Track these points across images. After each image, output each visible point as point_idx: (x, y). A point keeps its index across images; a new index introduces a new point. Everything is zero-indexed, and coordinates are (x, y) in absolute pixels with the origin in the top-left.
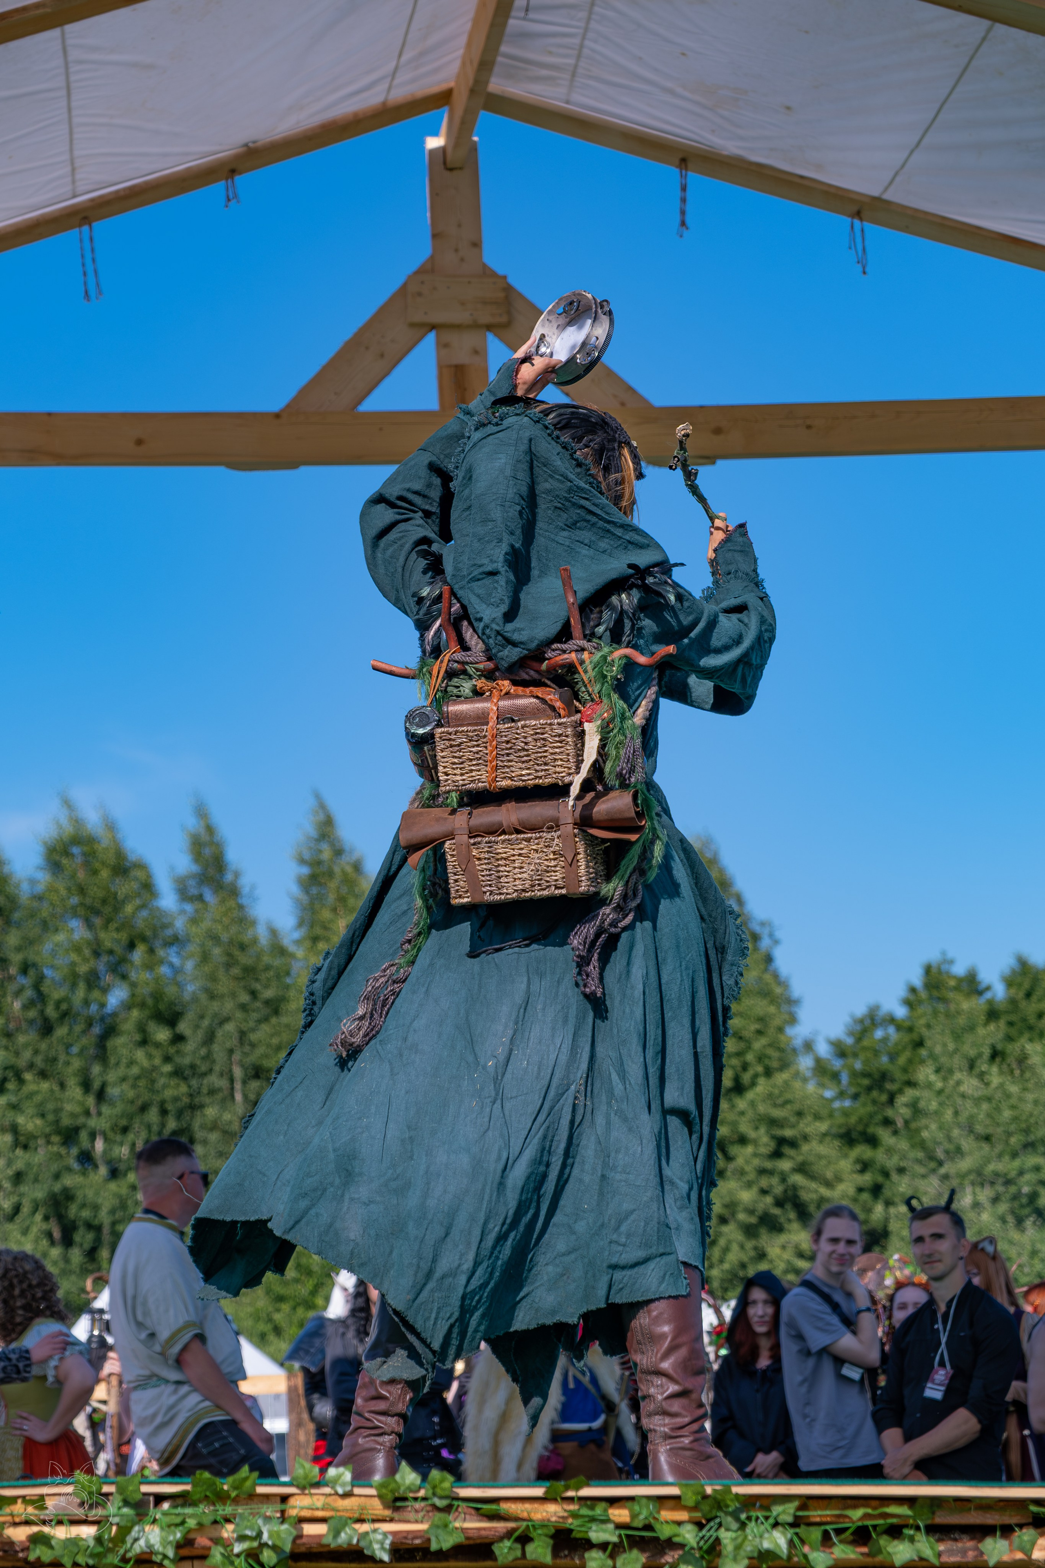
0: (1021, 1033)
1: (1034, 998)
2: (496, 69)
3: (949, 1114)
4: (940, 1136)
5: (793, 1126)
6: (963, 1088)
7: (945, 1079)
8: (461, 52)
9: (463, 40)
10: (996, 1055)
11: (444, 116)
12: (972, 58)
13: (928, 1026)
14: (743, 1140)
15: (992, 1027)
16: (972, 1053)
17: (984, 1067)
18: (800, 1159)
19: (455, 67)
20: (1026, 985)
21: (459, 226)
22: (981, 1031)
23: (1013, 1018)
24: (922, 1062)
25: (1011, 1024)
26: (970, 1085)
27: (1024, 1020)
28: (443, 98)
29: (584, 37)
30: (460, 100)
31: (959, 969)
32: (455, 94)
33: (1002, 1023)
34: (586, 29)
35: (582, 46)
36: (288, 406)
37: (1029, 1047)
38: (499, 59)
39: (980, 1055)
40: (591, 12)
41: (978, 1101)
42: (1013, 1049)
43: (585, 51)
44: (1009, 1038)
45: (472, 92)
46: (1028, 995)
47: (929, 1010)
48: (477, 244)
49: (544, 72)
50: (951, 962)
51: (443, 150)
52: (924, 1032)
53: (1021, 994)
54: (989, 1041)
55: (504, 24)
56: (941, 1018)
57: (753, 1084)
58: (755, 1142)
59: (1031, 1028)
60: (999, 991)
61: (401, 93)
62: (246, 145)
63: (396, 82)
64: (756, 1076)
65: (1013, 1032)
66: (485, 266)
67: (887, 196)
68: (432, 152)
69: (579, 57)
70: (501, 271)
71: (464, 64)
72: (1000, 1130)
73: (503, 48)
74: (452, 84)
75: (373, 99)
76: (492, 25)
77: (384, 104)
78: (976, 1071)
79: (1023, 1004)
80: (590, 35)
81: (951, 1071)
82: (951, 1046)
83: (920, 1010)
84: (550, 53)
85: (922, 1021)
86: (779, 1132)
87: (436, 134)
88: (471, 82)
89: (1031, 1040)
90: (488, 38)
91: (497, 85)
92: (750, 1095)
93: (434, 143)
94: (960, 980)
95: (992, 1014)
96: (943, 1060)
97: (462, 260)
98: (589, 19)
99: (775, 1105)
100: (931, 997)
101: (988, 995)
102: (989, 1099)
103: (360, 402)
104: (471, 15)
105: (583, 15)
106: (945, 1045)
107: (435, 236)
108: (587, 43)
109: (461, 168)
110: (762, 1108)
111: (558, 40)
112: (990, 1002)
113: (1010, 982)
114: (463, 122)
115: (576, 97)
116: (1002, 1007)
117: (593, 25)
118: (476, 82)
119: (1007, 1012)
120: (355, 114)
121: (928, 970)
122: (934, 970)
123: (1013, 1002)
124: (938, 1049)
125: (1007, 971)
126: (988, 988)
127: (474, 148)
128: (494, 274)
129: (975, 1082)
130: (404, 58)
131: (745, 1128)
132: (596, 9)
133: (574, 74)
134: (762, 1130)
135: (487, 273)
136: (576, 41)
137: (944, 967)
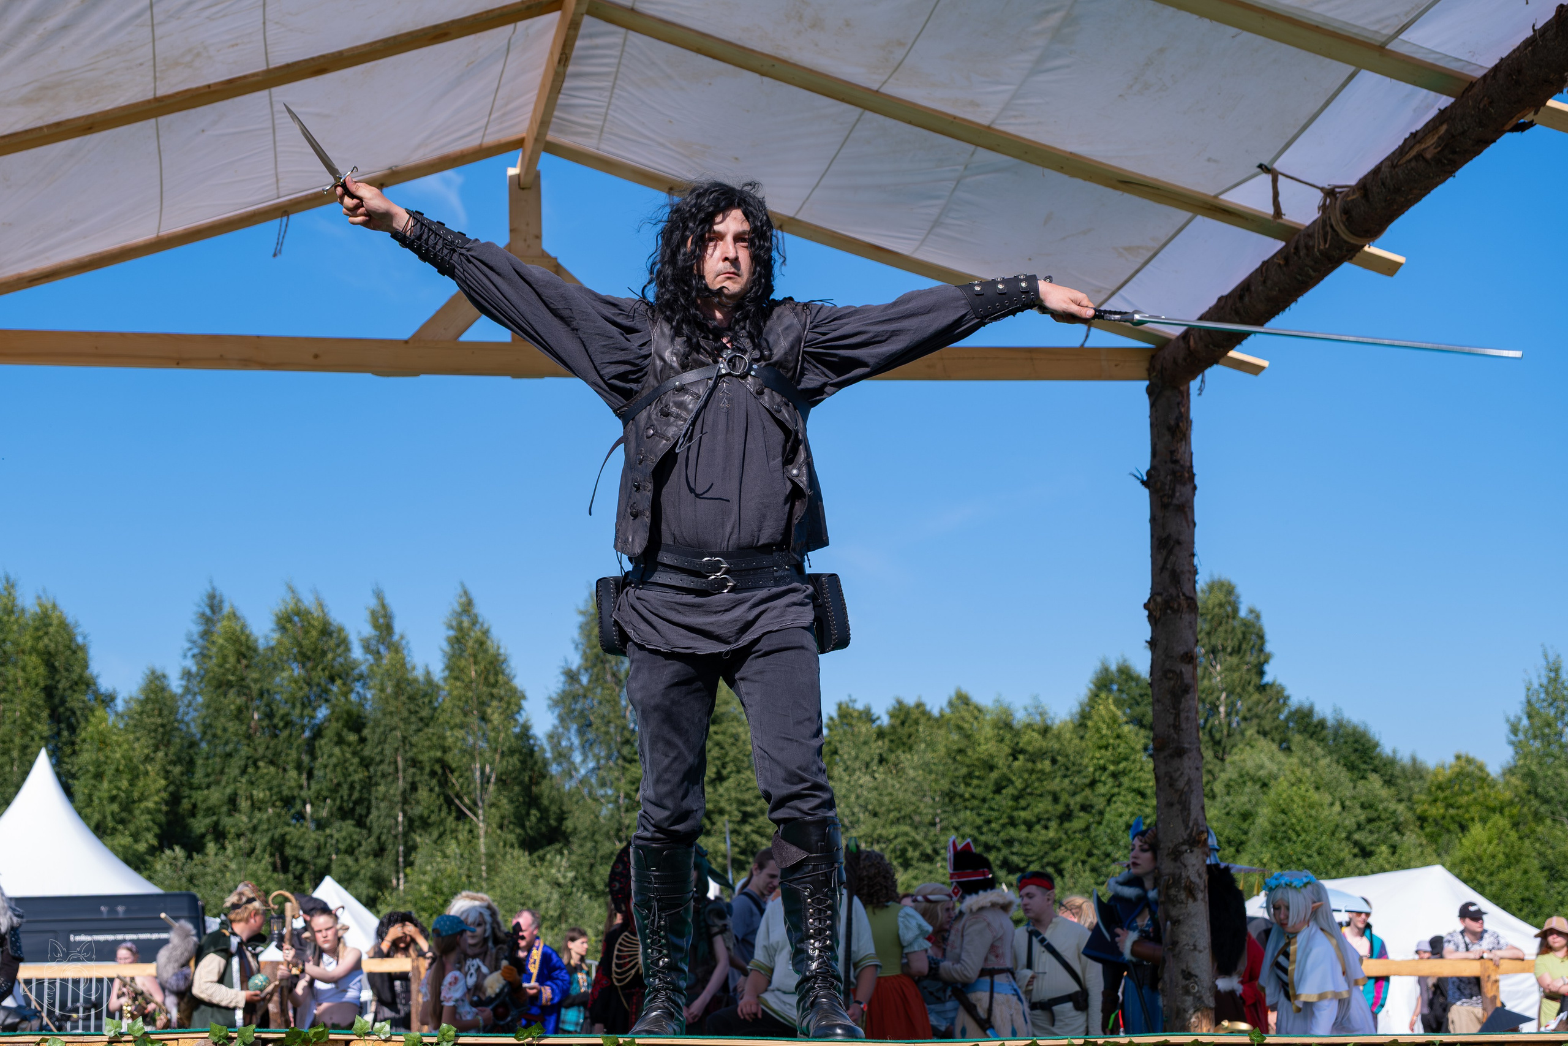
0: (898, 747)
1: (907, 725)
2: (552, 126)
3: (853, 798)
4: (847, 812)
5: (753, 805)
6: (861, 782)
7: (850, 776)
8: (530, 115)
9: (531, 107)
10: (882, 760)
11: (519, 155)
12: (851, 132)
13: (841, 742)
14: (721, 812)
15: (880, 743)
16: (868, 759)
17: (875, 768)
18: (757, 825)
19: (526, 125)
20: (902, 717)
21: (528, 224)
22: (874, 746)
23: (893, 737)
24: (836, 764)
25: (892, 741)
26: (866, 779)
27: (900, 738)
28: (518, 144)
29: (608, 108)
30: (529, 145)
31: (860, 706)
32: (526, 141)
33: (886, 741)
34: (609, 104)
35: (606, 114)
36: (414, 336)
37: (902, 757)
38: (554, 120)
39: (872, 759)
40: (612, 93)
41: (870, 790)
42: (892, 757)
43: (609, 117)
44: (891, 751)
45: (536, 140)
46: (903, 723)
47: (841, 731)
48: (538, 237)
49: (583, 129)
50: (855, 701)
51: (519, 176)
52: (838, 745)
53: (898, 722)
54: (878, 751)
55: (556, 98)
56: (849, 736)
57: (728, 777)
58: (730, 814)
59: (904, 744)
60: (885, 721)
61: (490, 139)
62: (391, 168)
63: (488, 131)
64: (731, 772)
65: (893, 746)
66: (543, 251)
67: (798, 217)
68: (511, 177)
69: (605, 120)
70: (553, 254)
71: (531, 122)
72: (884, 809)
73: (556, 113)
74: (524, 135)
75: (472, 142)
76: (548, 98)
77: (481, 145)
78: (870, 770)
79: (899, 730)
80: (611, 107)
81: (854, 770)
82: (853, 753)
83: (835, 732)
84: (587, 117)
85: (837, 738)
86: (744, 808)
87: (515, 166)
88: (535, 134)
89: (904, 752)
90: (546, 106)
91: (551, 136)
92: (726, 784)
93: (513, 171)
94: (860, 713)
95: (881, 734)
96: (849, 763)
97: (529, 246)
98: (611, 97)
99: (741, 791)
100: (842, 723)
101: (878, 722)
102: (876, 789)
103: (460, 335)
104: (536, 92)
105: (607, 94)
106: (849, 754)
107: (512, 231)
108: (610, 112)
109: (529, 188)
110: (733, 795)
111: (592, 110)
112: (880, 727)
113: (892, 716)
114: (530, 159)
115: (603, 146)
116: (887, 730)
117: (614, 101)
118: (539, 134)
119: (891, 734)
120: (462, 152)
121: (840, 706)
122: (844, 706)
123: (893, 727)
124: (846, 756)
125: (891, 708)
126: (878, 718)
127: (538, 176)
128: (548, 256)
129: (868, 778)
130: (493, 116)
131: (723, 804)
132: (616, 91)
133: (602, 131)
134: (734, 806)
135: (545, 255)
136: (604, 110)
137: (851, 705)
